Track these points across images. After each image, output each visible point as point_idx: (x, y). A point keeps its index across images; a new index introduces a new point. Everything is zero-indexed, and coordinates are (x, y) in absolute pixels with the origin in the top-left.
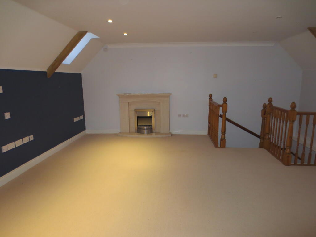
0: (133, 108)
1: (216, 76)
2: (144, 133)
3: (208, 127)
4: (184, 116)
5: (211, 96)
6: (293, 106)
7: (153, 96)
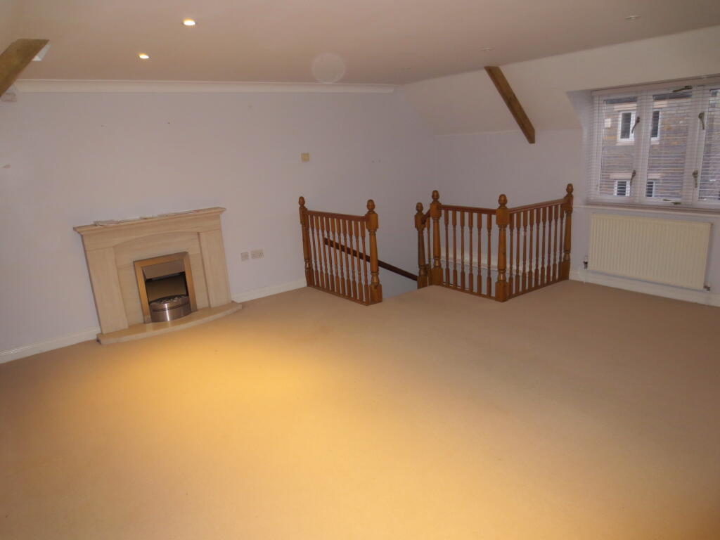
0: (128, 258)
1: (306, 158)
2: (164, 320)
3: (304, 269)
4: (254, 256)
5: (302, 201)
6: (503, 200)
7: (178, 218)
